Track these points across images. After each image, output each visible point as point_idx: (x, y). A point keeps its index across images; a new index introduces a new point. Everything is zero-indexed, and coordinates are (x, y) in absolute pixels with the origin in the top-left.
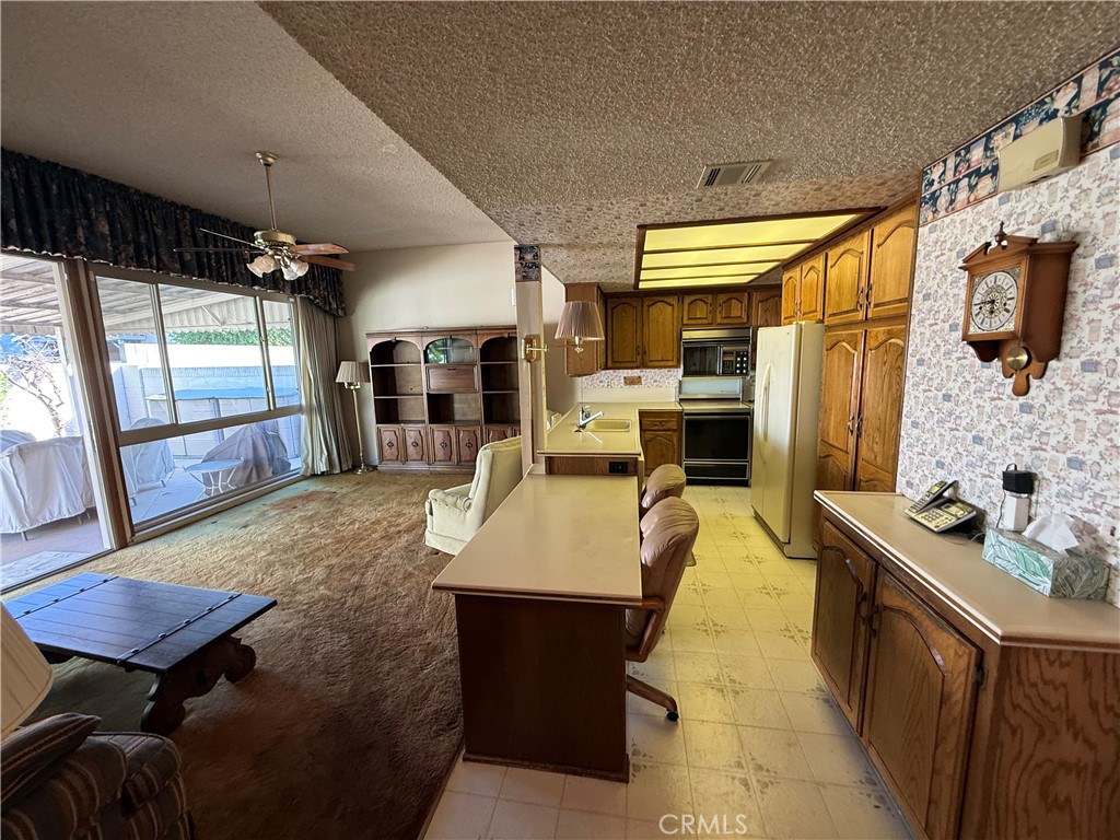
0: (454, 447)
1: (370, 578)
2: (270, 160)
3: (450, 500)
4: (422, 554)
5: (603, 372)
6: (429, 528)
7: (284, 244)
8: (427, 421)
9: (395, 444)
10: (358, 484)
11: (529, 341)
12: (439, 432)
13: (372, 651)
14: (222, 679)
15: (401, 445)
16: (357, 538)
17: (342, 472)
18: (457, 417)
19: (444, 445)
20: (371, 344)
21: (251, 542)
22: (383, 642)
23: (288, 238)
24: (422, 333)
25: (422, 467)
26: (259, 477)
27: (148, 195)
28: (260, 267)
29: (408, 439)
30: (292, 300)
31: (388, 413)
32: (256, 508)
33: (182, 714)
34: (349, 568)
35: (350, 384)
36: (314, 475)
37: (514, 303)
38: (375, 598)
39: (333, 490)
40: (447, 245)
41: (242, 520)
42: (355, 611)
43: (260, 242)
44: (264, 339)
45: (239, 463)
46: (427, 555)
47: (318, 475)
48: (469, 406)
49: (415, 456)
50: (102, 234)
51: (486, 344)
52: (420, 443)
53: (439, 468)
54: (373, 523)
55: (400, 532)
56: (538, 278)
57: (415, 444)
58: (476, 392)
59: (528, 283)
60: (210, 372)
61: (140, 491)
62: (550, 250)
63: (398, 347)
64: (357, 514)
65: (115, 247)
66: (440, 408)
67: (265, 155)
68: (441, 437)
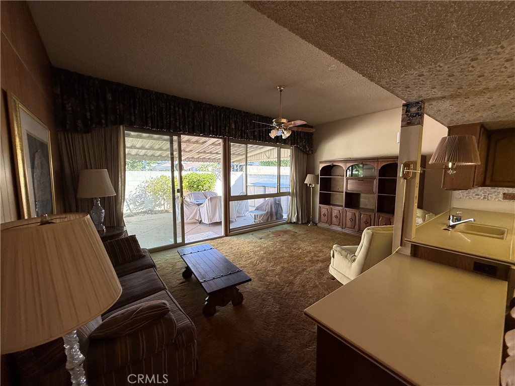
0: (357, 221)
1: (297, 281)
2: (282, 88)
3: (343, 252)
4: (325, 277)
5: (480, 188)
6: (332, 264)
7: (283, 123)
8: (344, 206)
9: (327, 215)
10: (307, 230)
11: (407, 165)
12: (350, 212)
13: (286, 321)
14: (230, 303)
15: (329, 216)
16: (299, 257)
17: (302, 223)
18: (361, 206)
19: (352, 220)
20: (321, 166)
21: (260, 246)
22: (293, 319)
23: (284, 121)
24: (346, 161)
25: (339, 229)
26: (271, 219)
27: (247, 113)
28: (273, 135)
29: (333, 213)
30: (291, 148)
31: (326, 199)
32: (267, 232)
33: (215, 311)
34: (290, 271)
35: (310, 185)
36: (291, 223)
37: (398, 140)
38: (296, 292)
39: (296, 231)
40: (366, 114)
41: (261, 236)
42: (286, 295)
43: (274, 124)
44: (279, 164)
45: (265, 212)
46: (328, 278)
47: (292, 223)
48: (369, 201)
49: (336, 223)
50: (232, 128)
51: (383, 168)
52: (339, 217)
53: (347, 231)
54: (307, 252)
55: (318, 260)
56: (421, 123)
57: (336, 217)
58: (373, 193)
59: (412, 128)
60: (265, 176)
61: (238, 217)
62: (434, 103)
63: (334, 168)
64: (302, 245)
65: (235, 132)
66: (352, 200)
67: (280, 87)
68: (351, 216)
